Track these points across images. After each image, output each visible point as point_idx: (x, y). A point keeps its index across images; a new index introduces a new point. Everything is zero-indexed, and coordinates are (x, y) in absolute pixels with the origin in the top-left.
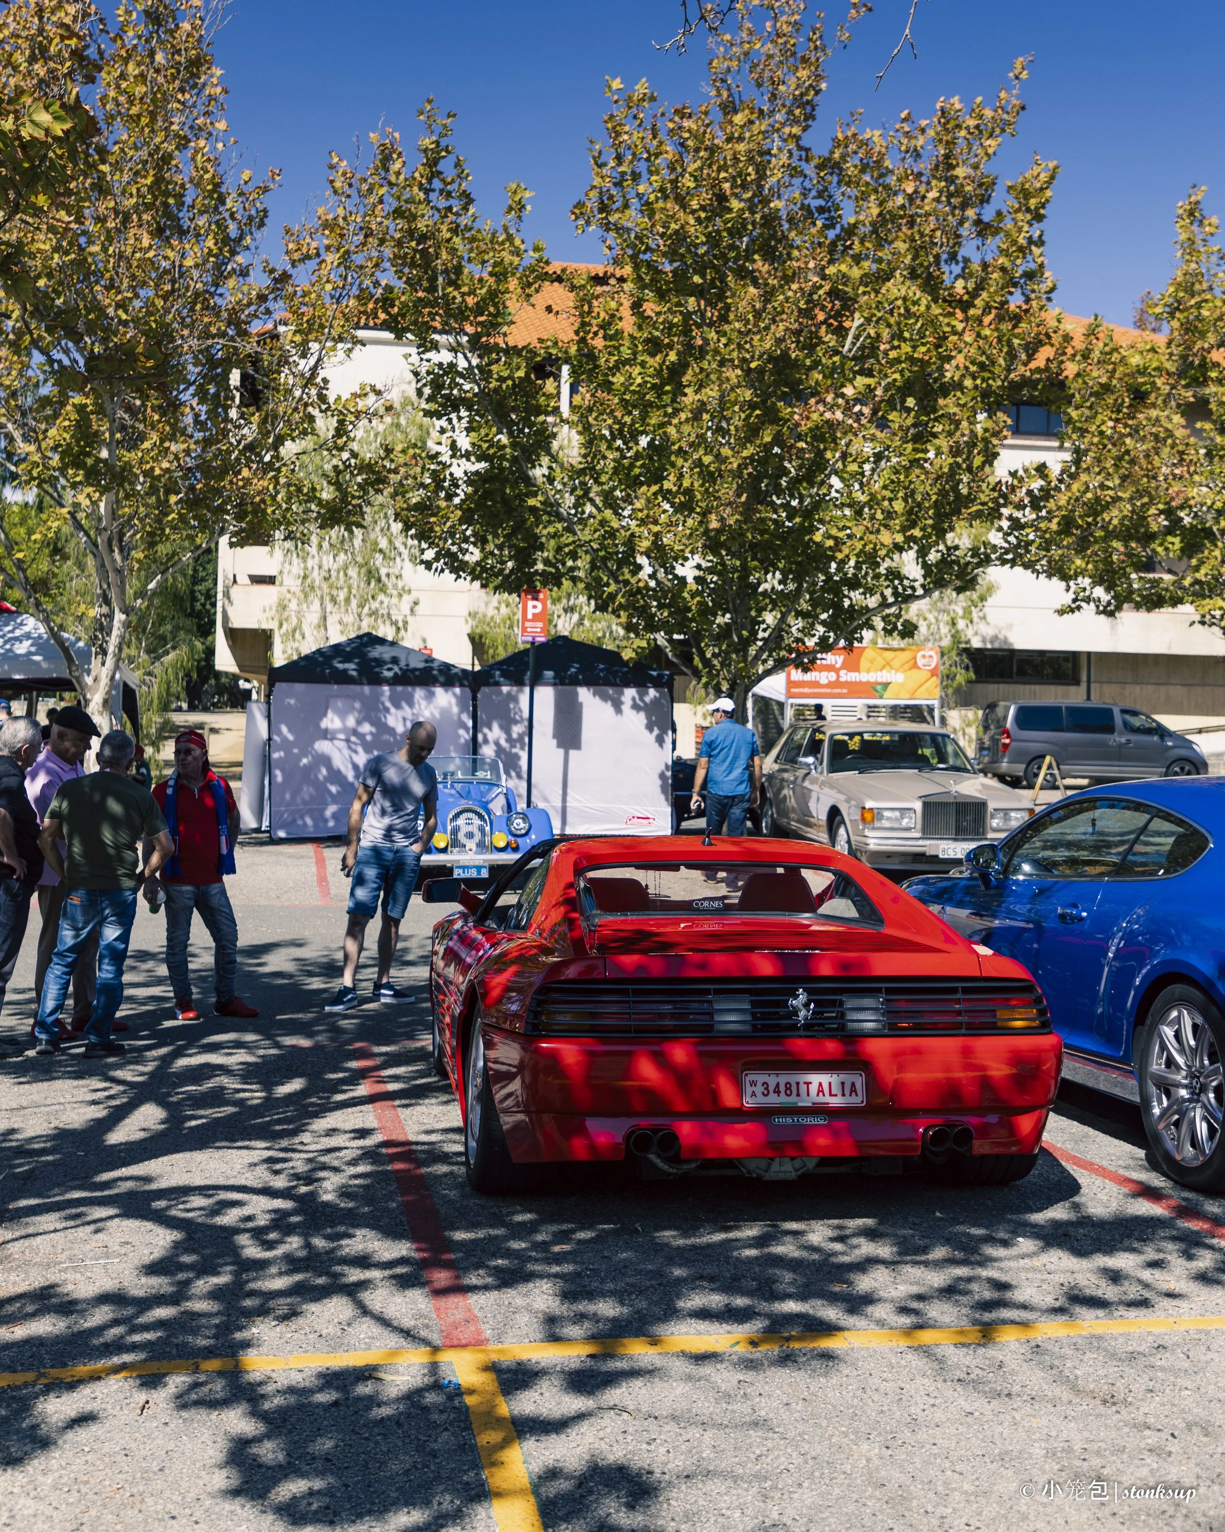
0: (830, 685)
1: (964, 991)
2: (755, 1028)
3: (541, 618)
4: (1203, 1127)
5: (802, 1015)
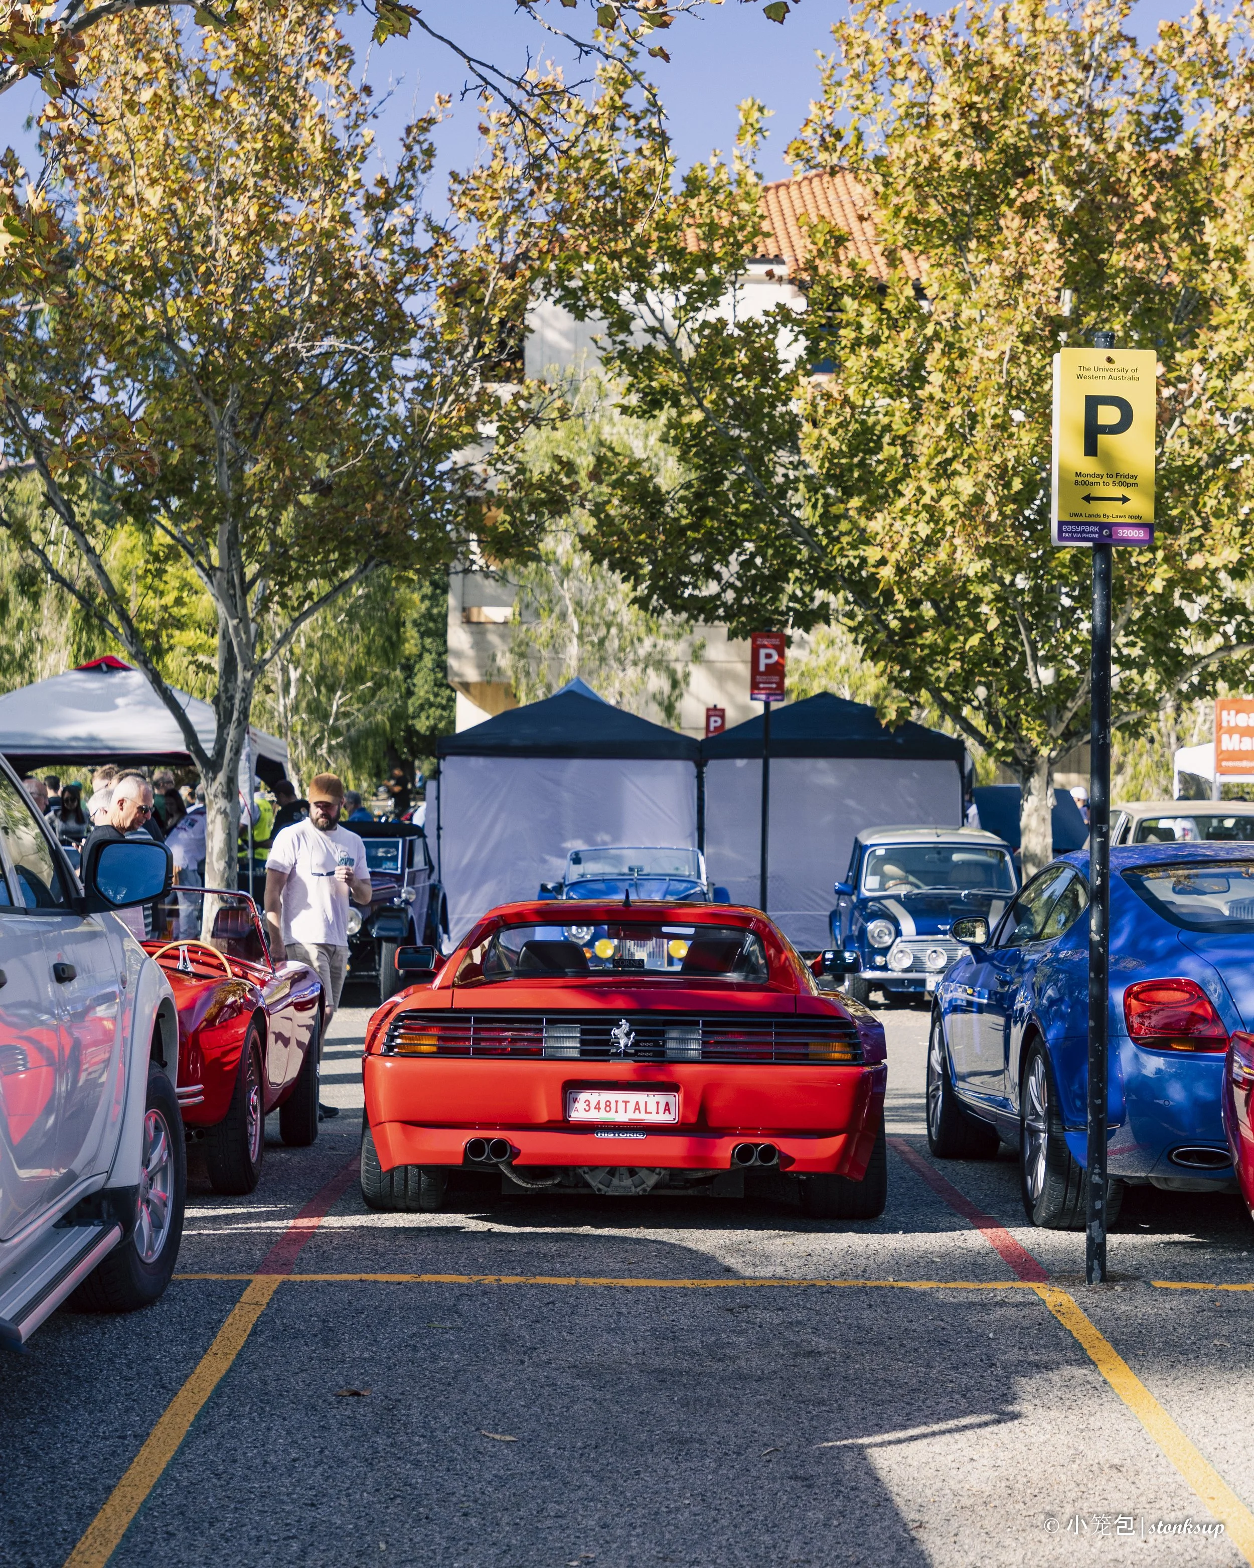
1: (778, 1025)
2: (583, 1053)
3: (778, 670)
4: (1041, 1166)
5: (622, 1042)
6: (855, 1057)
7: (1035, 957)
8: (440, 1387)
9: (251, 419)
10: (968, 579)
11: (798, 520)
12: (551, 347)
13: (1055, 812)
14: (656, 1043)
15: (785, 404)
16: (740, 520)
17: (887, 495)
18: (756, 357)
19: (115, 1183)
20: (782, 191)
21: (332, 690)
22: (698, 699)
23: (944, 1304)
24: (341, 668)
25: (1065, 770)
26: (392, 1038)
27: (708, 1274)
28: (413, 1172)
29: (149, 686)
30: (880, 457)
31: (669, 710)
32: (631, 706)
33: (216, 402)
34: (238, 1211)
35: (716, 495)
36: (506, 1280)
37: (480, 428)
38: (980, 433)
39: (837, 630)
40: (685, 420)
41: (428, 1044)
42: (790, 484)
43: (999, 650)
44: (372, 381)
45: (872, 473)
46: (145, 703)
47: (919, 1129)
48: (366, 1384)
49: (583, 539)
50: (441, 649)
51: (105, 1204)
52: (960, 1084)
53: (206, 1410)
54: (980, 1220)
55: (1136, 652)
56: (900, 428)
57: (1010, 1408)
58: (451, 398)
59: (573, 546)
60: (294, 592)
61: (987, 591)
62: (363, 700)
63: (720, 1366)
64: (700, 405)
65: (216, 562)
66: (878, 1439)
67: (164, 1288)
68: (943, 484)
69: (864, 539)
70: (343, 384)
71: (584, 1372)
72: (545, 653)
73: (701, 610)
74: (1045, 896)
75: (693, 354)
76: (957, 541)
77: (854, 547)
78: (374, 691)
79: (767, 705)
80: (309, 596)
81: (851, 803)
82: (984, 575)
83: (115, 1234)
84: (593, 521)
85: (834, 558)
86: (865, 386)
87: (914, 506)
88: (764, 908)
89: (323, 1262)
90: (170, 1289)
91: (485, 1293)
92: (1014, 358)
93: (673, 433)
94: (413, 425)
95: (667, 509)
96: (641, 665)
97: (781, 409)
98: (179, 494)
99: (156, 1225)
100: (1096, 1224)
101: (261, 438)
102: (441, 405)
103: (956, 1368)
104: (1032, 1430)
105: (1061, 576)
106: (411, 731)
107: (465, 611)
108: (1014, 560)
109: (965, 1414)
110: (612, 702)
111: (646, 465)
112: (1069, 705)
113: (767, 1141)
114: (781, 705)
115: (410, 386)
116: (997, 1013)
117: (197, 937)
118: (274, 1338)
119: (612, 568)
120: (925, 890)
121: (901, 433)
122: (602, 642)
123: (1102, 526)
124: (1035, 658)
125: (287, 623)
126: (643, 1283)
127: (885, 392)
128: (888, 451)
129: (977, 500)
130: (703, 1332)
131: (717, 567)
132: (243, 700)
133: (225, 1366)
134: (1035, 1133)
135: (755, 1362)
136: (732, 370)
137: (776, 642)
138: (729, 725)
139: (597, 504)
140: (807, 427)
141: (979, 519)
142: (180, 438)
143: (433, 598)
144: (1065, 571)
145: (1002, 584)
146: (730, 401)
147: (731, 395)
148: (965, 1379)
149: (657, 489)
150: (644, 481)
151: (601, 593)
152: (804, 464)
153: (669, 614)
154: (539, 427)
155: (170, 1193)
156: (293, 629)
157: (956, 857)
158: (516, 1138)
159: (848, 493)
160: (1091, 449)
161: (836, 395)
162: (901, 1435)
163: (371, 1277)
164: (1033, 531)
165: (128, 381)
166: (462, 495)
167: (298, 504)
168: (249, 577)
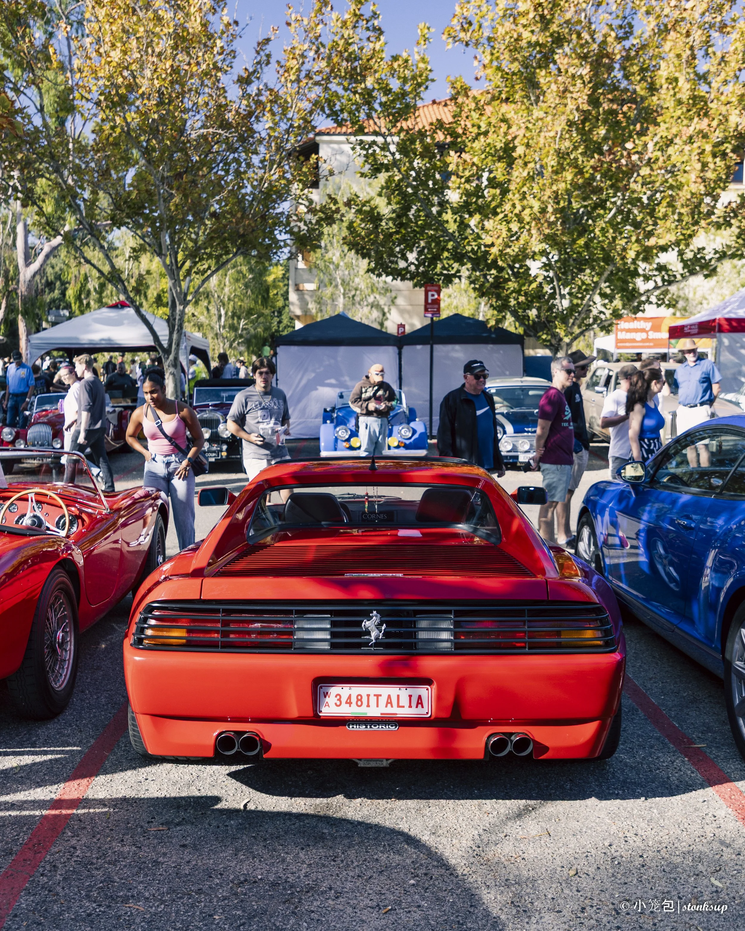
0: (643, 341)
1: (530, 613)
2: (333, 645)
3: (437, 302)
5: (374, 634)
6: (607, 644)
11: (447, 228)
14: (407, 635)
16: (417, 230)
20: (425, 108)
21: (239, 318)
22: (394, 322)
24: (243, 309)
26: (141, 630)
31: (382, 324)
35: (407, 216)
41: (178, 635)
49: (344, 239)
56: (501, 176)
58: (275, 166)
62: (252, 322)
64: (400, 171)
68: (526, 202)
72: (329, 302)
73: (399, 275)
79: (431, 319)
84: (348, 231)
85: (464, 247)
86: (483, 157)
87: (509, 216)
94: (257, 181)
95: (383, 224)
96: (369, 307)
105: (579, 253)
107: (297, 285)
110: (358, 321)
111: (372, 202)
113: (521, 730)
114: (438, 319)
120: (516, 410)
121: (502, 179)
122: (354, 296)
124: (561, 294)
129: (543, 210)
131: (407, 254)
132: (180, 320)
137: (436, 288)
139: (349, 221)
140: (453, 178)
141: (544, 220)
142: (137, 186)
144: (581, 250)
149: (378, 213)
150: (372, 210)
152: (450, 201)
153: (384, 276)
157: (531, 393)
158: (266, 731)
159: (472, 214)
161: (468, 160)
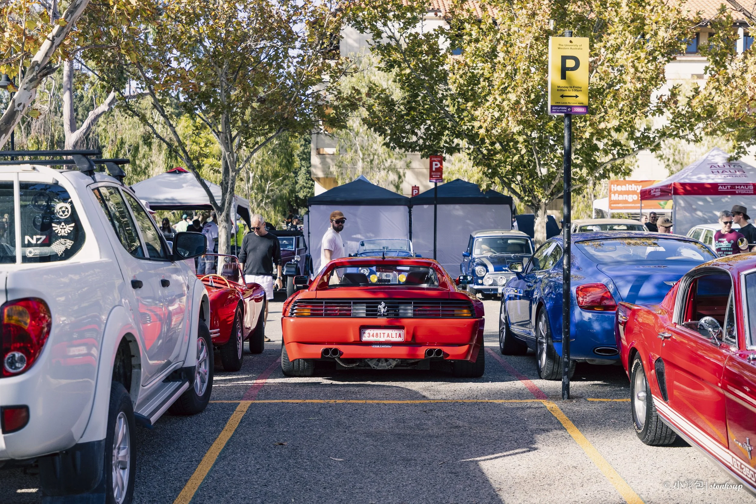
0: (634, 202)
1: (442, 303)
2: (367, 315)
3: (440, 170)
4: (544, 356)
5: (382, 310)
6: (472, 316)
7: (541, 276)
8: (314, 441)
9: (233, 73)
10: (513, 133)
11: (447, 111)
12: (350, 46)
13: (547, 224)
14: (395, 311)
15: (442, 66)
16: (425, 112)
17: (482, 102)
18: (431, 47)
19: (186, 365)
21: (266, 180)
22: (409, 183)
23: (507, 408)
24: (270, 173)
25: (551, 209)
26: (293, 310)
27: (417, 398)
28: (301, 361)
29: (195, 179)
30: (479, 86)
31: (397, 187)
32: (383, 185)
33: (219, 67)
34: (234, 377)
35: (415, 102)
36: (338, 401)
37: (323, 77)
38: (518, 77)
39: (463, 155)
40: (403, 72)
41: (307, 312)
42: (444, 97)
43: (526, 161)
44: (281, 58)
45: (476, 93)
46: (194, 185)
47: (497, 344)
48: (285, 441)
49: (364, 120)
50: (308, 165)
51: (182, 374)
52: (512, 326)
53: (223, 451)
54: (520, 377)
55: (578, 162)
56: (487, 74)
57: (533, 446)
58: (312, 64)
59: (360, 123)
60: (251, 141)
61: (521, 139)
62: (278, 185)
63: (422, 432)
64: (409, 67)
65: (220, 129)
66: (483, 458)
67: (206, 406)
68: (504, 96)
69: (473, 119)
70: (269, 59)
71: (368, 435)
72: (349, 165)
73: (410, 147)
74: (544, 254)
75: (406, 47)
76: (509, 119)
77: (469, 122)
78: (282, 182)
79: (436, 184)
80: (257, 143)
81: (468, 221)
82: (520, 132)
83: (187, 384)
84: (368, 113)
85: (462, 126)
86: (473, 58)
87: (493, 105)
88: (435, 258)
89: (267, 396)
90: (209, 407)
91: (330, 406)
92: (531, 47)
93: (398, 78)
94: (297, 76)
95: (396, 108)
96: (386, 170)
97: (440, 68)
98: (205, 103)
99: (203, 382)
100: (566, 377)
101: (237, 80)
102: (308, 67)
103: (512, 432)
104: (543, 454)
105: (550, 132)
106: (297, 197)
107: (318, 149)
108: (531, 126)
109: (516, 448)
110: (375, 184)
111: (387, 90)
112: (553, 182)
113: (438, 348)
114: (441, 184)
115: (295, 60)
116: (527, 300)
117: (216, 273)
118: (249, 424)
119: (375, 131)
120: (498, 254)
121: (487, 76)
122: (371, 161)
123: (568, 107)
124: (540, 164)
125: (249, 154)
126: (391, 402)
127: (481, 60)
128: (482, 84)
129: (518, 102)
130: (415, 420)
131: (416, 131)
132: (232, 183)
133: (230, 434)
134: (541, 343)
135: (435, 430)
136: (421, 53)
137: (439, 159)
138: (420, 193)
139: (369, 106)
140: (451, 75)
141: (518, 110)
142: (205, 80)
143: (305, 145)
144: (551, 130)
145: (527, 135)
146: (421, 65)
147: (421, 63)
148: (516, 436)
149: (392, 100)
150: (387, 97)
151: (370, 142)
152: (450, 90)
153: (397, 149)
154: (346, 76)
155: (207, 369)
156: (251, 156)
157: (510, 241)
158: (341, 348)
159: (467, 100)
160: (564, 77)
161: (462, 62)
162: (492, 456)
163: (286, 401)
164: (539, 115)
165: (185, 59)
166: (316, 103)
167: (252, 108)
168: (233, 136)
